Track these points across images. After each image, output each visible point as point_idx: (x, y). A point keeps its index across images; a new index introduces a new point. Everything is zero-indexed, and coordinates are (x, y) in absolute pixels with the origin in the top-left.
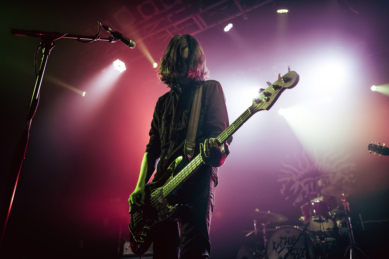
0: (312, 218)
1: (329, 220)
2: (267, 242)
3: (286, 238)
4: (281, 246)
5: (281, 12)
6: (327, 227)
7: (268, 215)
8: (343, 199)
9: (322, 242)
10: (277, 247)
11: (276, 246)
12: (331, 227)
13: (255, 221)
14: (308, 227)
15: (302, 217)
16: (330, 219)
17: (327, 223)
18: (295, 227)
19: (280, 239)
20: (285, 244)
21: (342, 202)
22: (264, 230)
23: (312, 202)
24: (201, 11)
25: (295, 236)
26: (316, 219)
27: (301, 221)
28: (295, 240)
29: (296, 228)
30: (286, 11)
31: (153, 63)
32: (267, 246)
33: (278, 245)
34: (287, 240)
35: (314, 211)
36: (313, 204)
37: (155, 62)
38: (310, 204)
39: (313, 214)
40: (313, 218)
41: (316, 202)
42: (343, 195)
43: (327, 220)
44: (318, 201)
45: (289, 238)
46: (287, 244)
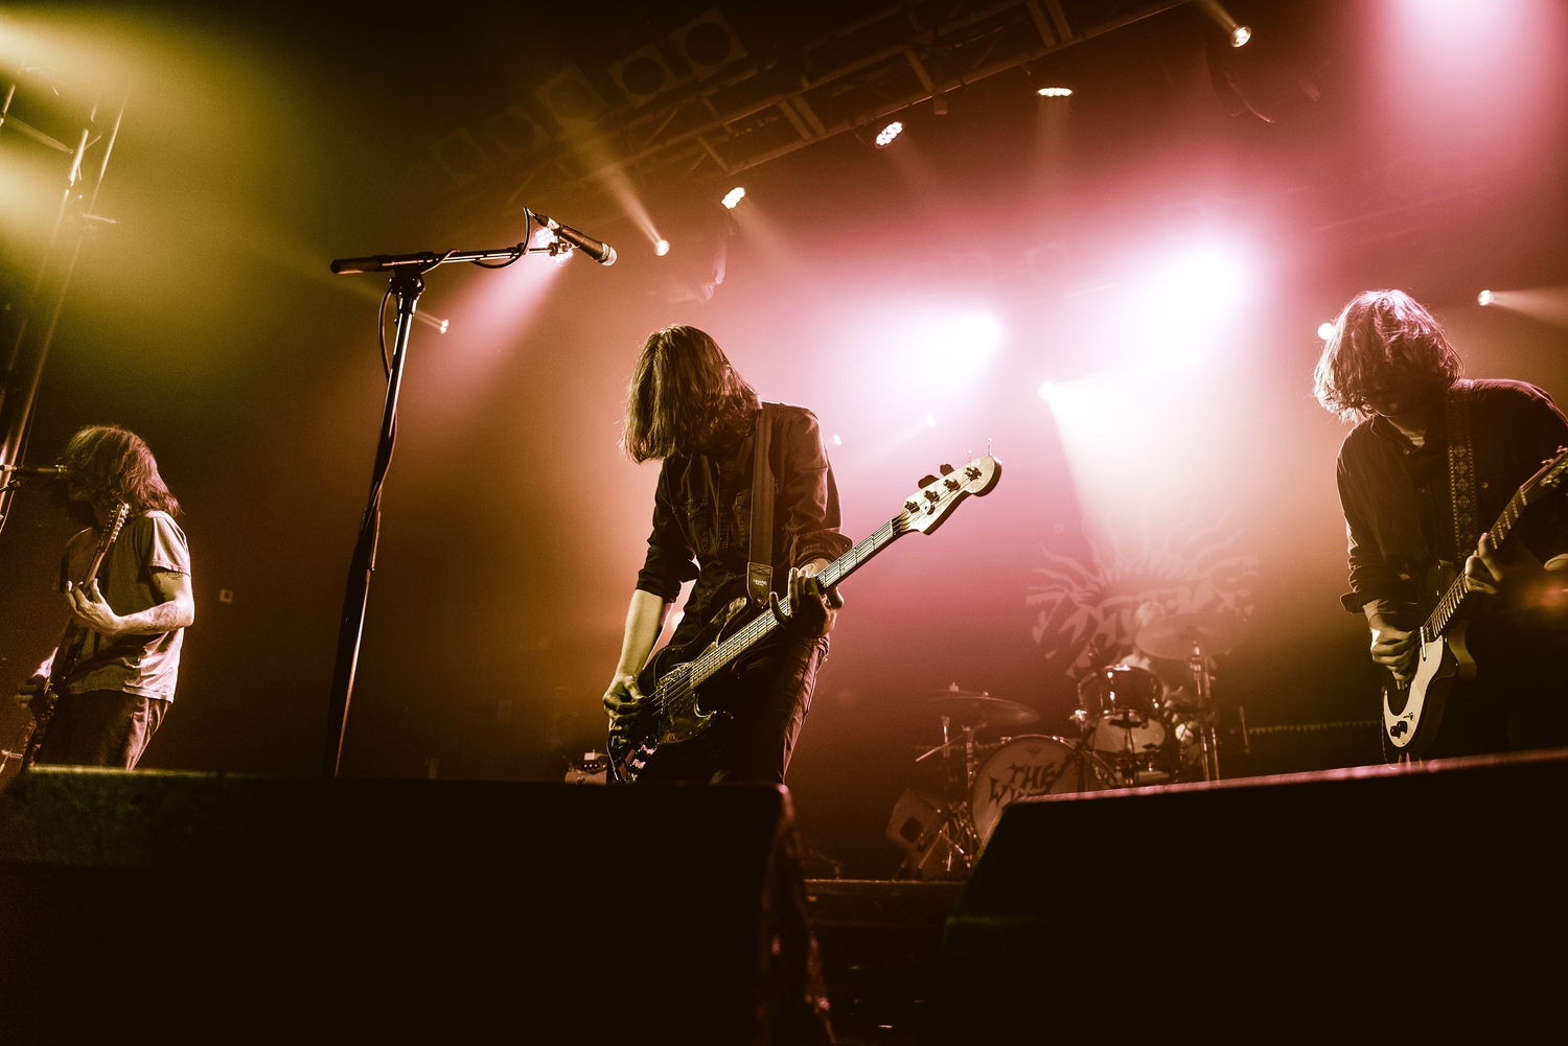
0: (1103, 715)
1: (1150, 722)
2: (975, 780)
3: (1029, 768)
4: (1013, 791)
5: (1050, 95)
6: (1147, 742)
7: (983, 702)
8: (1196, 663)
9: (1127, 782)
10: (1000, 794)
11: (999, 790)
12: (1158, 743)
13: (947, 720)
14: (1092, 736)
15: (1078, 712)
16: (1154, 719)
17: (1146, 731)
18: (1055, 738)
19: (1012, 772)
20: (1023, 786)
21: (1193, 671)
22: (969, 745)
23: (1108, 671)
24: (806, 85)
25: (1052, 765)
26: (1113, 717)
27: (1074, 721)
28: (1052, 773)
29: (1059, 741)
30: (1067, 92)
31: (657, 241)
32: (973, 788)
33: (1005, 789)
34: (1031, 776)
35: (1112, 696)
36: (1110, 675)
37: (663, 238)
38: (1103, 676)
39: (1108, 704)
40: (1107, 715)
41: (1118, 669)
42: (1197, 651)
43: (1146, 721)
44: (1126, 668)
45: (1037, 769)
46: (1029, 785)
